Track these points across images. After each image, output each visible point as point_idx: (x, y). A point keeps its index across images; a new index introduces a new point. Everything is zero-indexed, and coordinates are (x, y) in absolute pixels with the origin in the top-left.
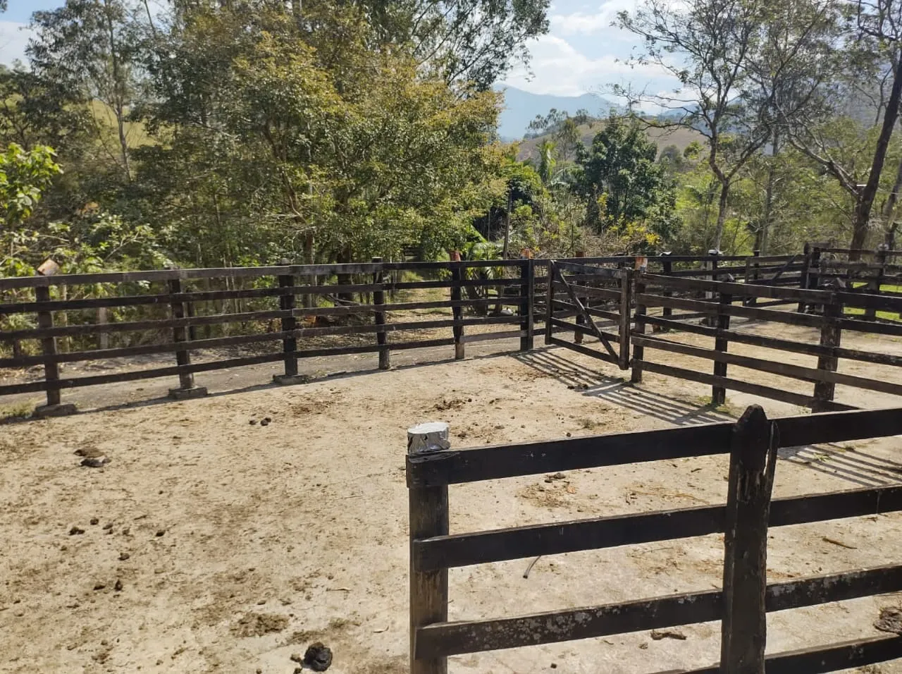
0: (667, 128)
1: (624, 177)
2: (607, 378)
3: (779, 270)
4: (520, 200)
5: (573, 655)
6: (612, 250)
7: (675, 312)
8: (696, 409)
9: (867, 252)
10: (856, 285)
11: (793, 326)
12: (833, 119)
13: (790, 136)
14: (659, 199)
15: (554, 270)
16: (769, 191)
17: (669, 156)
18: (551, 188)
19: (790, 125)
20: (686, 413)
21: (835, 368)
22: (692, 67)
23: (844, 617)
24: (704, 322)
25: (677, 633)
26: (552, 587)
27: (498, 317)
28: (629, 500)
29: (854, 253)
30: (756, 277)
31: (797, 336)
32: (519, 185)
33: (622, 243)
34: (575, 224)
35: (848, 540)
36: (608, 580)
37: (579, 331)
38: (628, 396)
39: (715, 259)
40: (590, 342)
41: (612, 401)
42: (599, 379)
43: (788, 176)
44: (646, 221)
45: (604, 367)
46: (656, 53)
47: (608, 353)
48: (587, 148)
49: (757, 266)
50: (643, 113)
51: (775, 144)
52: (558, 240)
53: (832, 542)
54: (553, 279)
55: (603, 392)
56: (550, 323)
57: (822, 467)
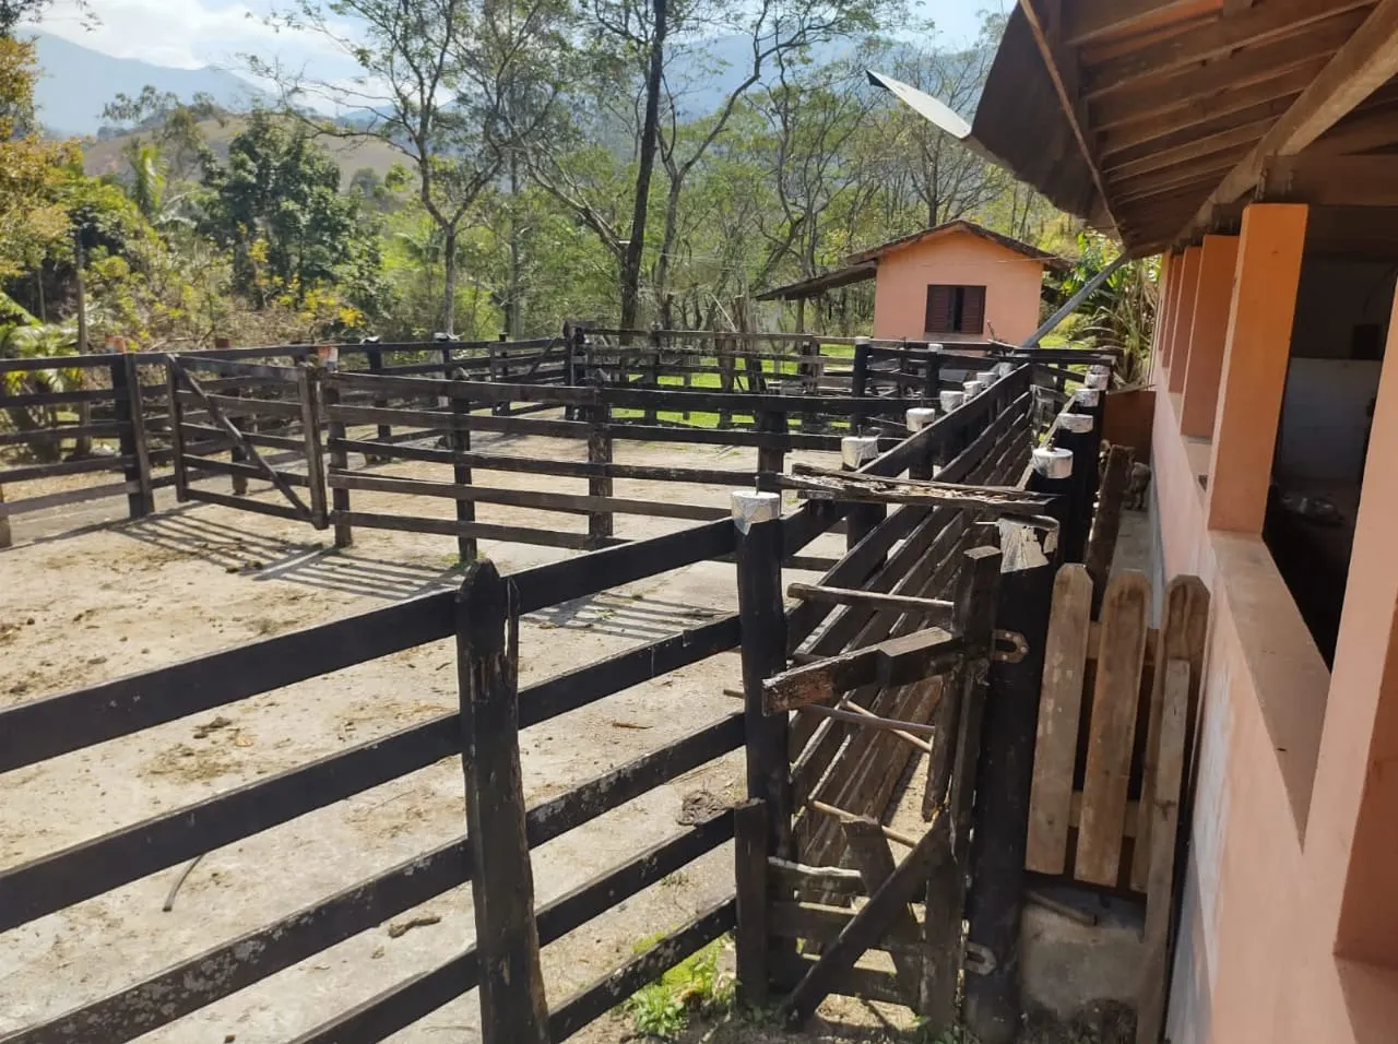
0: (350, 139)
1: (290, 214)
2: (295, 546)
3: (534, 361)
4: (103, 248)
5: (262, 1009)
6: (284, 336)
7: (396, 431)
8: (438, 575)
9: (639, 333)
10: (632, 378)
11: (560, 440)
12: (585, 146)
13: (530, 166)
14: (354, 253)
15: (179, 370)
16: (514, 245)
17: (363, 184)
18: (161, 227)
19: (530, 152)
20: (423, 583)
21: (610, 494)
22: (378, 45)
23: (642, 822)
24: (442, 443)
25: (428, 916)
26: (219, 911)
27: (83, 461)
28: (345, 735)
29: (626, 334)
30: (505, 372)
31: (566, 452)
32: (95, 220)
33: (301, 324)
34: (213, 290)
35: (642, 718)
36: (315, 870)
37: (240, 476)
38: (332, 571)
39: (445, 346)
40: (261, 491)
41: (306, 583)
42: (280, 550)
43: (535, 225)
44: (339, 287)
45: (290, 530)
46: (314, 12)
47: (291, 506)
48: (221, 162)
49: (504, 355)
50: (312, 110)
51: (514, 179)
52: (185, 319)
53: (623, 726)
54: (176, 387)
55: (289, 570)
56: (181, 464)
57: (607, 628)
